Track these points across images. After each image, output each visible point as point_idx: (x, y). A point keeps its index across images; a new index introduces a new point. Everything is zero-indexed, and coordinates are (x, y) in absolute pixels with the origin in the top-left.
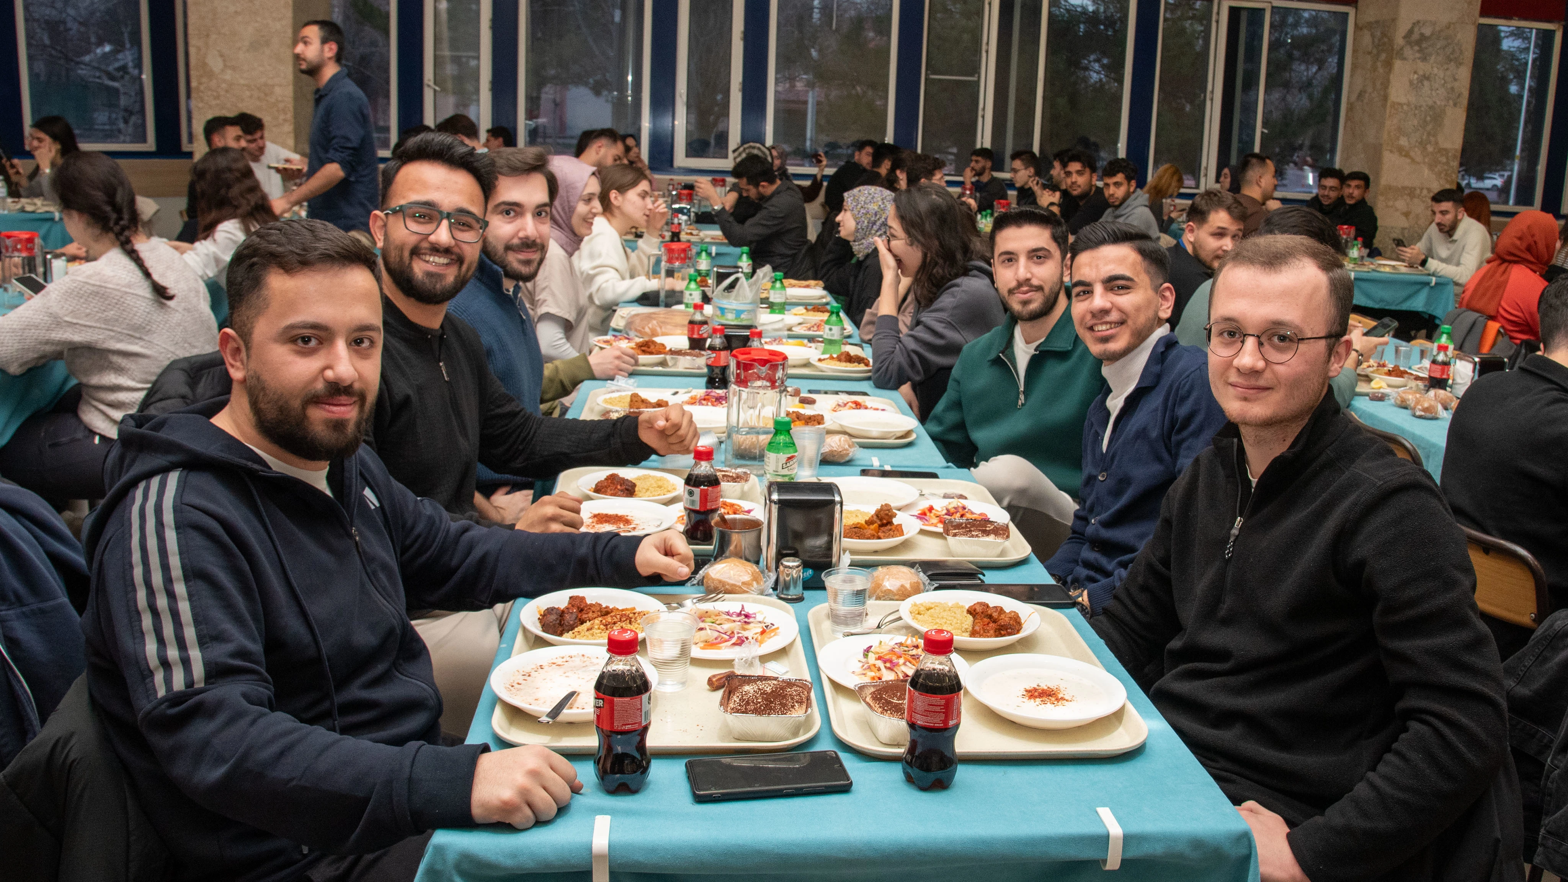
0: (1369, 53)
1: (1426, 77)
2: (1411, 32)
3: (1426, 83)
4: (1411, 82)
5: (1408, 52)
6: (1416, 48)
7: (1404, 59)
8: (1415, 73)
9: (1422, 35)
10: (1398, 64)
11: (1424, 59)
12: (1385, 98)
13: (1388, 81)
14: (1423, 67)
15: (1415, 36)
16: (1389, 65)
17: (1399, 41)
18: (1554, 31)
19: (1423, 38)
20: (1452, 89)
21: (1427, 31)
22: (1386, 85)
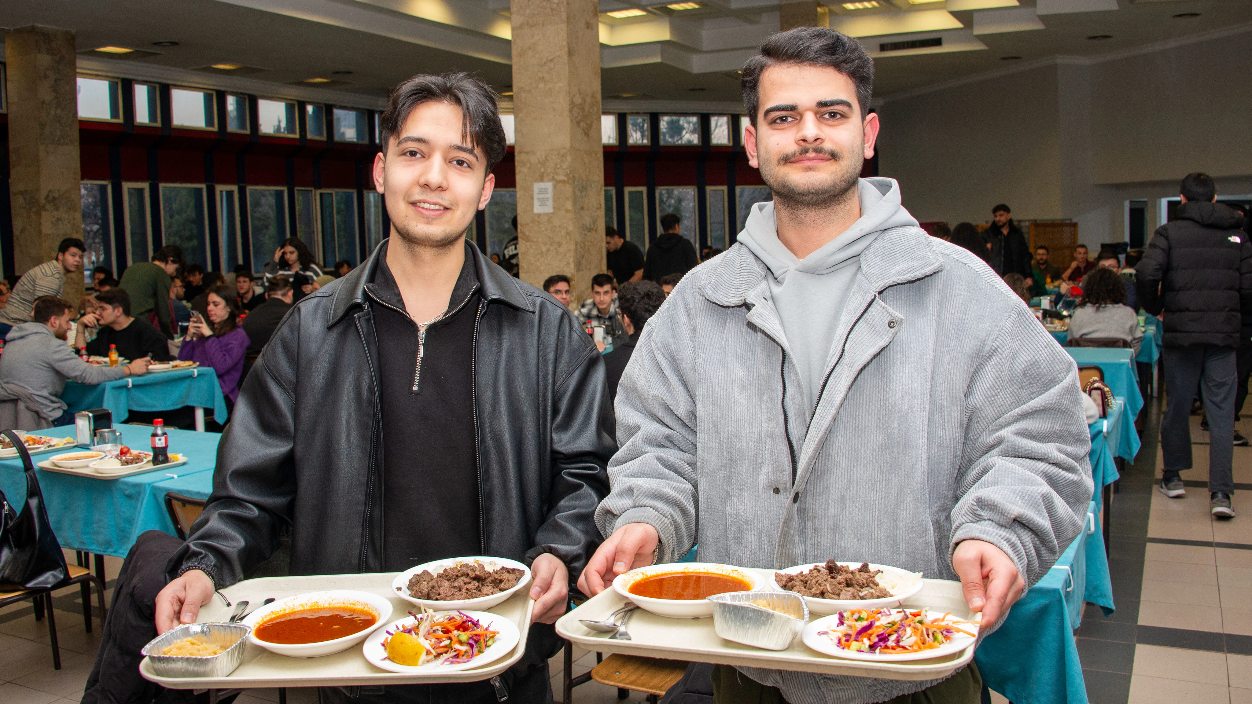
0: (24, 208)
1: (59, 219)
2: (47, 196)
3: (60, 222)
4: (52, 222)
5: (48, 207)
6: (52, 204)
7: (46, 210)
8: (54, 217)
9: (53, 197)
10: (44, 214)
11: (57, 209)
12: (40, 231)
13: (40, 223)
14: (57, 214)
15: (50, 198)
16: (38, 214)
17: (43, 201)
18: (107, 185)
19: (54, 199)
20: (74, 224)
21: (56, 195)
22: (39, 225)
